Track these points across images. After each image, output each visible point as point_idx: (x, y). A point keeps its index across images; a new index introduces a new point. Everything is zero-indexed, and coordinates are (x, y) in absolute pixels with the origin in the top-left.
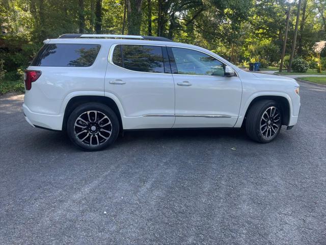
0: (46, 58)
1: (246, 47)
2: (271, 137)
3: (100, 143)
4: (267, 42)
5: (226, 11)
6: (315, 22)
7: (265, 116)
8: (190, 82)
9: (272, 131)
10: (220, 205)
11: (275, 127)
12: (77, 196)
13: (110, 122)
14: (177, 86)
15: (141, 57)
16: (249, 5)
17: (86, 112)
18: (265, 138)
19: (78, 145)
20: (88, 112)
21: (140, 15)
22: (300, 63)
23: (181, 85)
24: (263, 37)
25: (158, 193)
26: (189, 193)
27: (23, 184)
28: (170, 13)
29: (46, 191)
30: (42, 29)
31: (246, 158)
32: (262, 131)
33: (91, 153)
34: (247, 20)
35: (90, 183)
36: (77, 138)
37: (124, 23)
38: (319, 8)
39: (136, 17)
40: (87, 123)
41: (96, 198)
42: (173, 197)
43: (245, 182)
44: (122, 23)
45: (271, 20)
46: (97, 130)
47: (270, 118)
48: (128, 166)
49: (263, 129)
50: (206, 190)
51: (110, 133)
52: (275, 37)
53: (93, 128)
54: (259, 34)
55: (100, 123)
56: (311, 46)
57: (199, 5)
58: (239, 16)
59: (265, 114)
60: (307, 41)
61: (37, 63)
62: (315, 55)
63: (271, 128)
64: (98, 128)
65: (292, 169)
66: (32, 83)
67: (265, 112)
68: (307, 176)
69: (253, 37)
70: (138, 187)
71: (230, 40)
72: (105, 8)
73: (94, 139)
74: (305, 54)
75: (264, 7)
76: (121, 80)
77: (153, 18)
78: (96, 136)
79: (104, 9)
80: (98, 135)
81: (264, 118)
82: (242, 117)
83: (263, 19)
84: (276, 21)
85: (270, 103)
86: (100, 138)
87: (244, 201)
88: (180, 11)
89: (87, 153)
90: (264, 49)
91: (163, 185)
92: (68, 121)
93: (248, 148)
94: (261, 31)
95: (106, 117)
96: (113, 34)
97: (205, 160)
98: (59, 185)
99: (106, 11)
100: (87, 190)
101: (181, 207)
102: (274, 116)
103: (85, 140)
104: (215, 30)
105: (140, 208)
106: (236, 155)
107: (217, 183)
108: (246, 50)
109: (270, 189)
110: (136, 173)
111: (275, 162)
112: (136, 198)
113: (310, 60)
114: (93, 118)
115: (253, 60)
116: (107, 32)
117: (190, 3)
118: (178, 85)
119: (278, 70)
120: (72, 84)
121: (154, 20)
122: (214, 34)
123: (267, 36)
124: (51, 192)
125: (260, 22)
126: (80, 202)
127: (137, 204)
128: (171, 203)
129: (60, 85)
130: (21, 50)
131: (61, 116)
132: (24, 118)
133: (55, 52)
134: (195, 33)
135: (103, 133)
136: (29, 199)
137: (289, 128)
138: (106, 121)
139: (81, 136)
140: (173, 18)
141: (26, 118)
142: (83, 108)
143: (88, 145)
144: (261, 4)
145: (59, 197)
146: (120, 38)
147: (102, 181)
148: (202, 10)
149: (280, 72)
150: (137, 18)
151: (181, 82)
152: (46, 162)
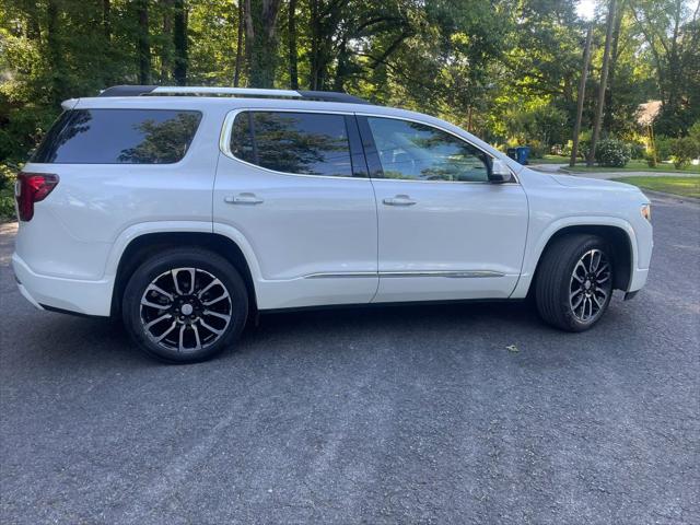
0: (68, 142)
1: (497, 113)
2: (591, 319)
3: (203, 343)
4: (539, 103)
5: (454, 37)
6: (637, 61)
7: (580, 272)
8: (413, 198)
9: (595, 305)
10: (512, 500)
11: (599, 294)
12: (157, 490)
13: (226, 294)
14: (382, 207)
15: (279, 139)
16: (504, 26)
17: (168, 272)
18: (580, 320)
19: (149, 350)
20: (175, 272)
21: (273, 45)
22: (612, 147)
23: (391, 204)
24: (531, 93)
25: (357, 473)
26: (433, 469)
27: (16, 459)
28: (336, 42)
29: (75, 479)
30: (56, 75)
31: (545, 372)
32: (574, 304)
33: (181, 367)
34: (500, 57)
35: (185, 451)
36: (148, 333)
37: (237, 63)
38: (645, 32)
39: (264, 50)
40: (171, 297)
41: (206, 495)
42: (396, 484)
43: (556, 432)
44: (233, 63)
45: (548, 58)
46: (194, 314)
47: (590, 275)
48: (275, 400)
49: (575, 299)
50: (470, 459)
51: (228, 319)
52: (555, 93)
53: (187, 309)
54: (523, 86)
55: (204, 297)
56: (630, 111)
57: (398, 25)
58: (484, 49)
59: (580, 267)
60: (622, 101)
61: (47, 155)
62: (640, 130)
63: (592, 298)
64: (198, 308)
65: (656, 396)
66: (36, 204)
67: (580, 263)
68: (691, 412)
69: (511, 94)
70: (305, 457)
71: (464, 100)
72: (196, 30)
73: (189, 334)
74: (618, 129)
75: (533, 31)
76: (251, 195)
77: (301, 52)
78: (194, 328)
79: (192, 32)
80: (198, 324)
81: (576, 276)
82: (528, 275)
83: (532, 56)
84: (558, 60)
85: (590, 242)
86: (203, 332)
87: (566, 487)
88: (358, 37)
89: (173, 369)
90: (537, 119)
91: (365, 450)
92: (126, 293)
93: (545, 346)
94: (527, 80)
95: (217, 281)
96: (213, 86)
97: (454, 380)
98: (108, 461)
99: (198, 36)
100: (179, 470)
101: (420, 511)
102: (599, 269)
103: (167, 337)
104: (432, 77)
105: (319, 518)
106: (520, 363)
107: (492, 440)
108: (497, 120)
109: (619, 451)
110: (296, 418)
111: (612, 378)
112: (304, 490)
113: (630, 141)
114: (186, 285)
115: (513, 142)
116: (199, 83)
117: (379, 20)
118: (384, 202)
119: (566, 162)
120: (132, 204)
121: (303, 57)
122: (431, 86)
123: (539, 92)
124: (89, 480)
125: (525, 62)
126: (165, 507)
127: (309, 507)
128: (394, 499)
129: (99, 207)
130: (7, 121)
131: (107, 283)
132: (17, 289)
133: (88, 128)
134: (391, 85)
135: (209, 320)
136: (34, 503)
137: (629, 296)
138: (217, 291)
139: (157, 330)
140: (345, 53)
141: (22, 287)
142: (161, 262)
143: (176, 349)
144: (528, 24)
145: (110, 494)
146: (230, 95)
147: (216, 446)
148: (405, 35)
149: (572, 167)
150: (268, 50)
151: (391, 197)
152: (72, 395)
